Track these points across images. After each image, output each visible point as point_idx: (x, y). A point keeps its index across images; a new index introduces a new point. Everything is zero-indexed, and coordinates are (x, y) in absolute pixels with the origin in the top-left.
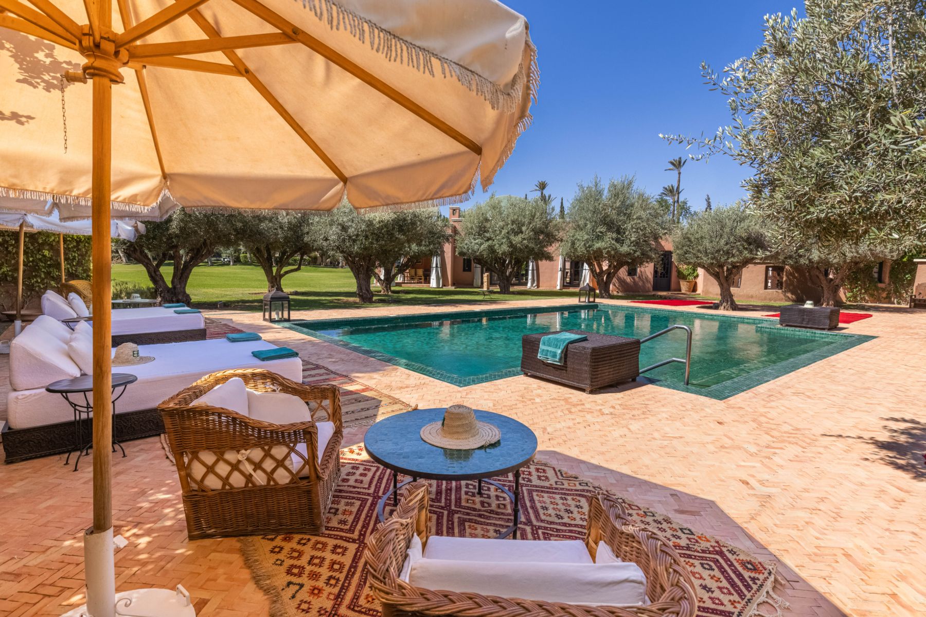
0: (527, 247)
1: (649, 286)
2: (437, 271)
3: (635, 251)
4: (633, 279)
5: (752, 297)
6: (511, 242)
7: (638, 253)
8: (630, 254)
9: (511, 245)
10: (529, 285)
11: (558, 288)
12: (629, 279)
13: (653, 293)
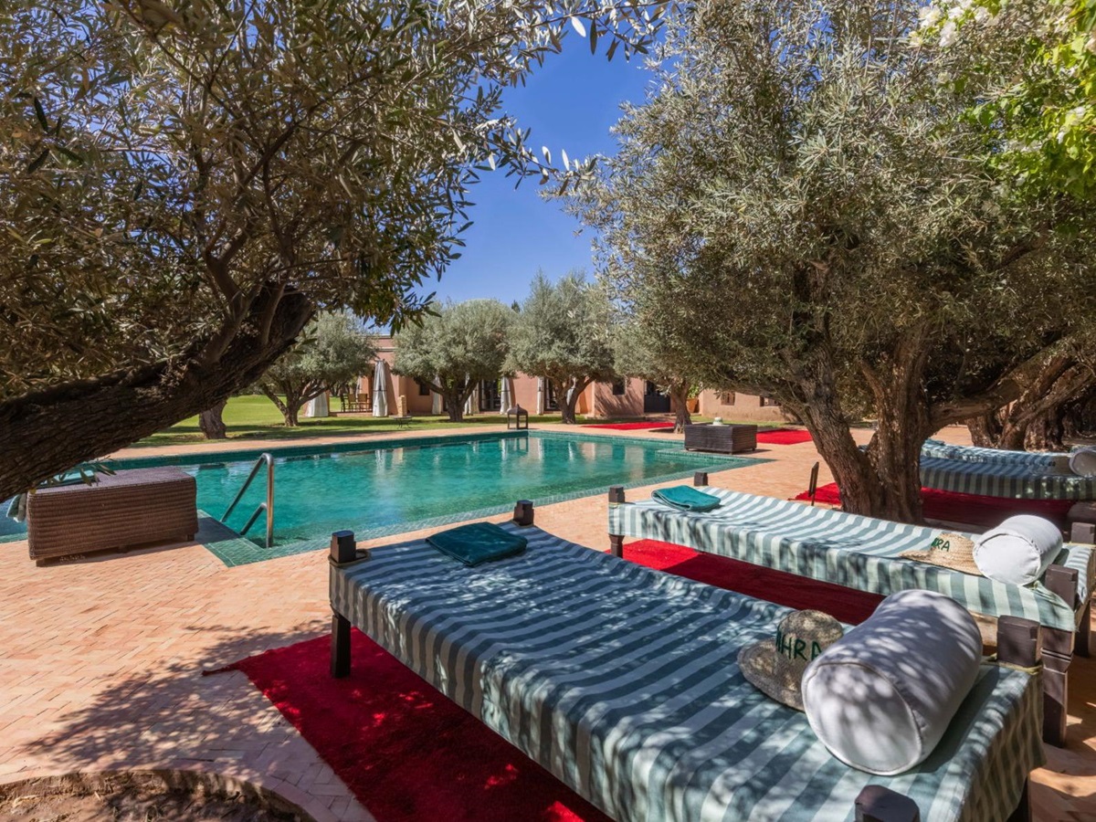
0: (472, 361)
1: (640, 408)
2: (380, 396)
3: (593, 363)
4: (620, 399)
5: (747, 416)
6: (448, 355)
7: (596, 365)
8: (587, 366)
9: (450, 359)
10: (502, 410)
11: (538, 412)
12: (614, 401)
13: (642, 416)
